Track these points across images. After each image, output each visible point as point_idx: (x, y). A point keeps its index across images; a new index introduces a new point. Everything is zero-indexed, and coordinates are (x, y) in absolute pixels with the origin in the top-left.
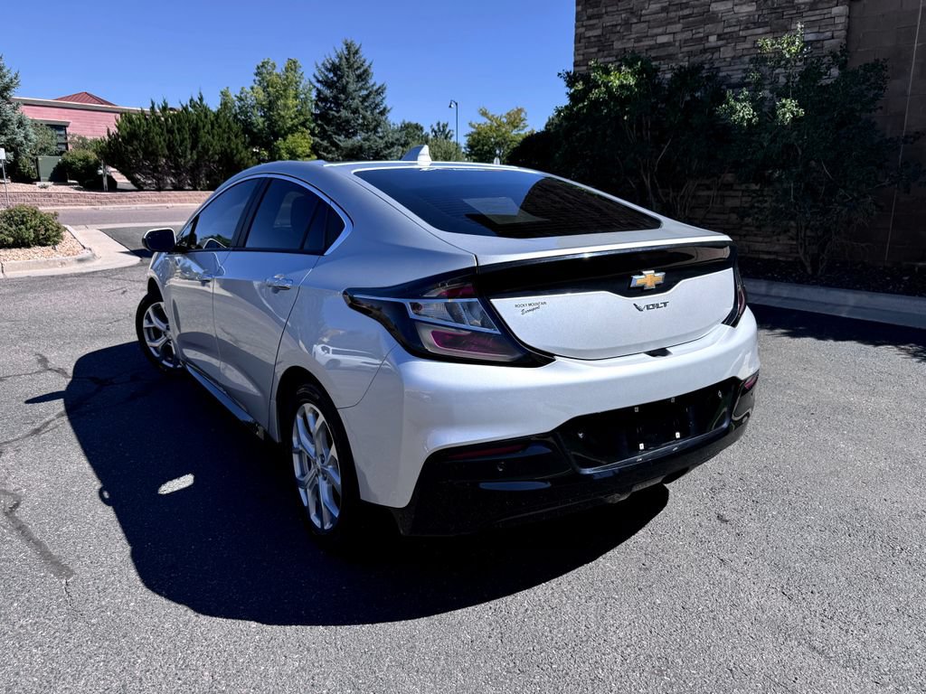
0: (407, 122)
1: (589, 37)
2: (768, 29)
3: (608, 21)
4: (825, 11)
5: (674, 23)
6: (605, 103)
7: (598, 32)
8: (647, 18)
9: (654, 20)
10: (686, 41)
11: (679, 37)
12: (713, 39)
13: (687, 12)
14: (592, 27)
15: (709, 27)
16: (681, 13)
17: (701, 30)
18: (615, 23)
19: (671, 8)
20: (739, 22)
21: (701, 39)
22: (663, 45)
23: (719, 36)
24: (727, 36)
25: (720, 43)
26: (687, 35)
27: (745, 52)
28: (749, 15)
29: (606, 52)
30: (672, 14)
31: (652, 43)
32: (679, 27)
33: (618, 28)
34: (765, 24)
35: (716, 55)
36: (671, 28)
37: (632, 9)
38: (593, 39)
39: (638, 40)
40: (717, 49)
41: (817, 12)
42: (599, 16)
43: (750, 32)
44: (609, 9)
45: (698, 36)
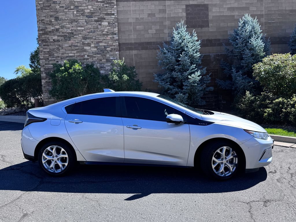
1: (45, 51)
2: (101, 55)
3: (51, 47)
4: (114, 53)
5: (74, 50)
7: (48, 50)
8: (65, 48)
9: (67, 49)
10: (78, 56)
11: (76, 54)
12: (86, 56)
13: (77, 48)
14: (46, 48)
15: (85, 53)
16: (75, 48)
17: (82, 53)
18: (54, 48)
19: (72, 46)
20: (93, 53)
21: (83, 56)
22: (71, 56)
23: (88, 55)
24: (90, 56)
25: (88, 57)
26: (78, 54)
27: (96, 61)
28: (95, 51)
29: (52, 57)
30: (73, 48)
31: (68, 55)
32: (75, 52)
33: (55, 50)
34: (100, 54)
35: (88, 61)
36: (73, 52)
37: (59, 45)
38: (46, 52)
39: (63, 54)
40: (88, 59)
41: (112, 53)
42: (48, 45)
43: (96, 55)
44: (51, 44)
45: (82, 55)
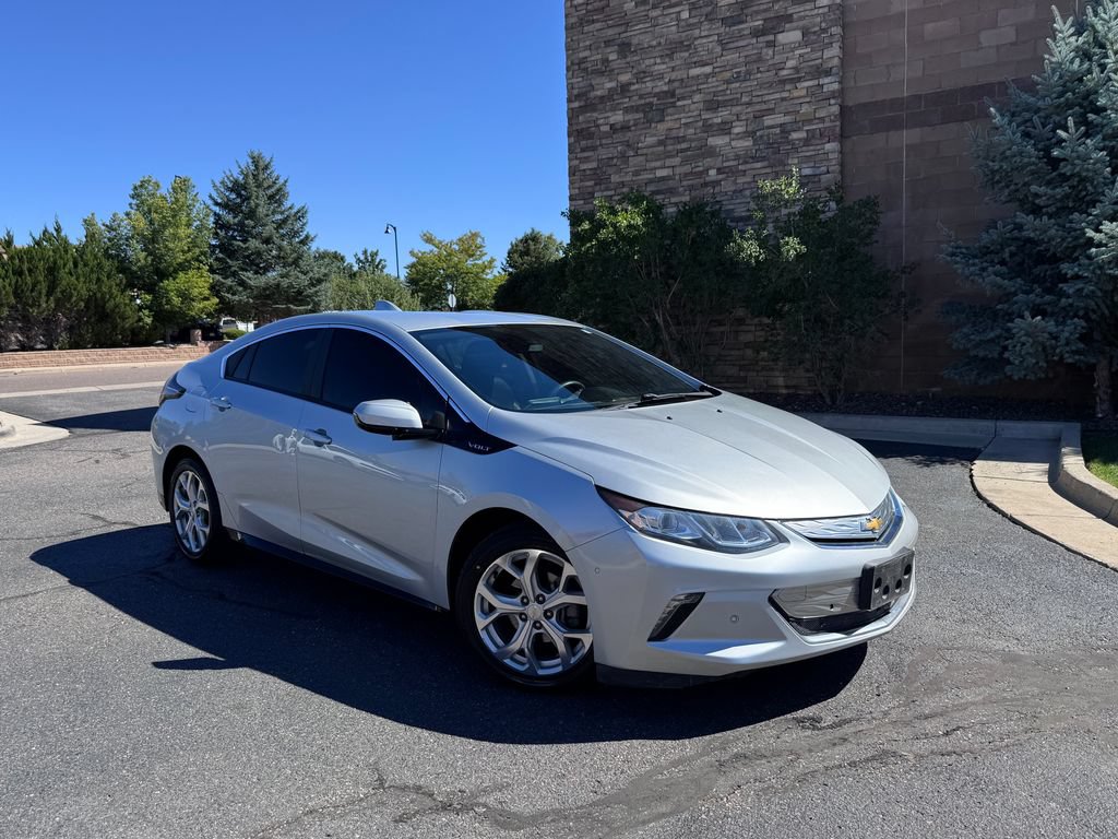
0: (322, 250)
6: (615, 243)
